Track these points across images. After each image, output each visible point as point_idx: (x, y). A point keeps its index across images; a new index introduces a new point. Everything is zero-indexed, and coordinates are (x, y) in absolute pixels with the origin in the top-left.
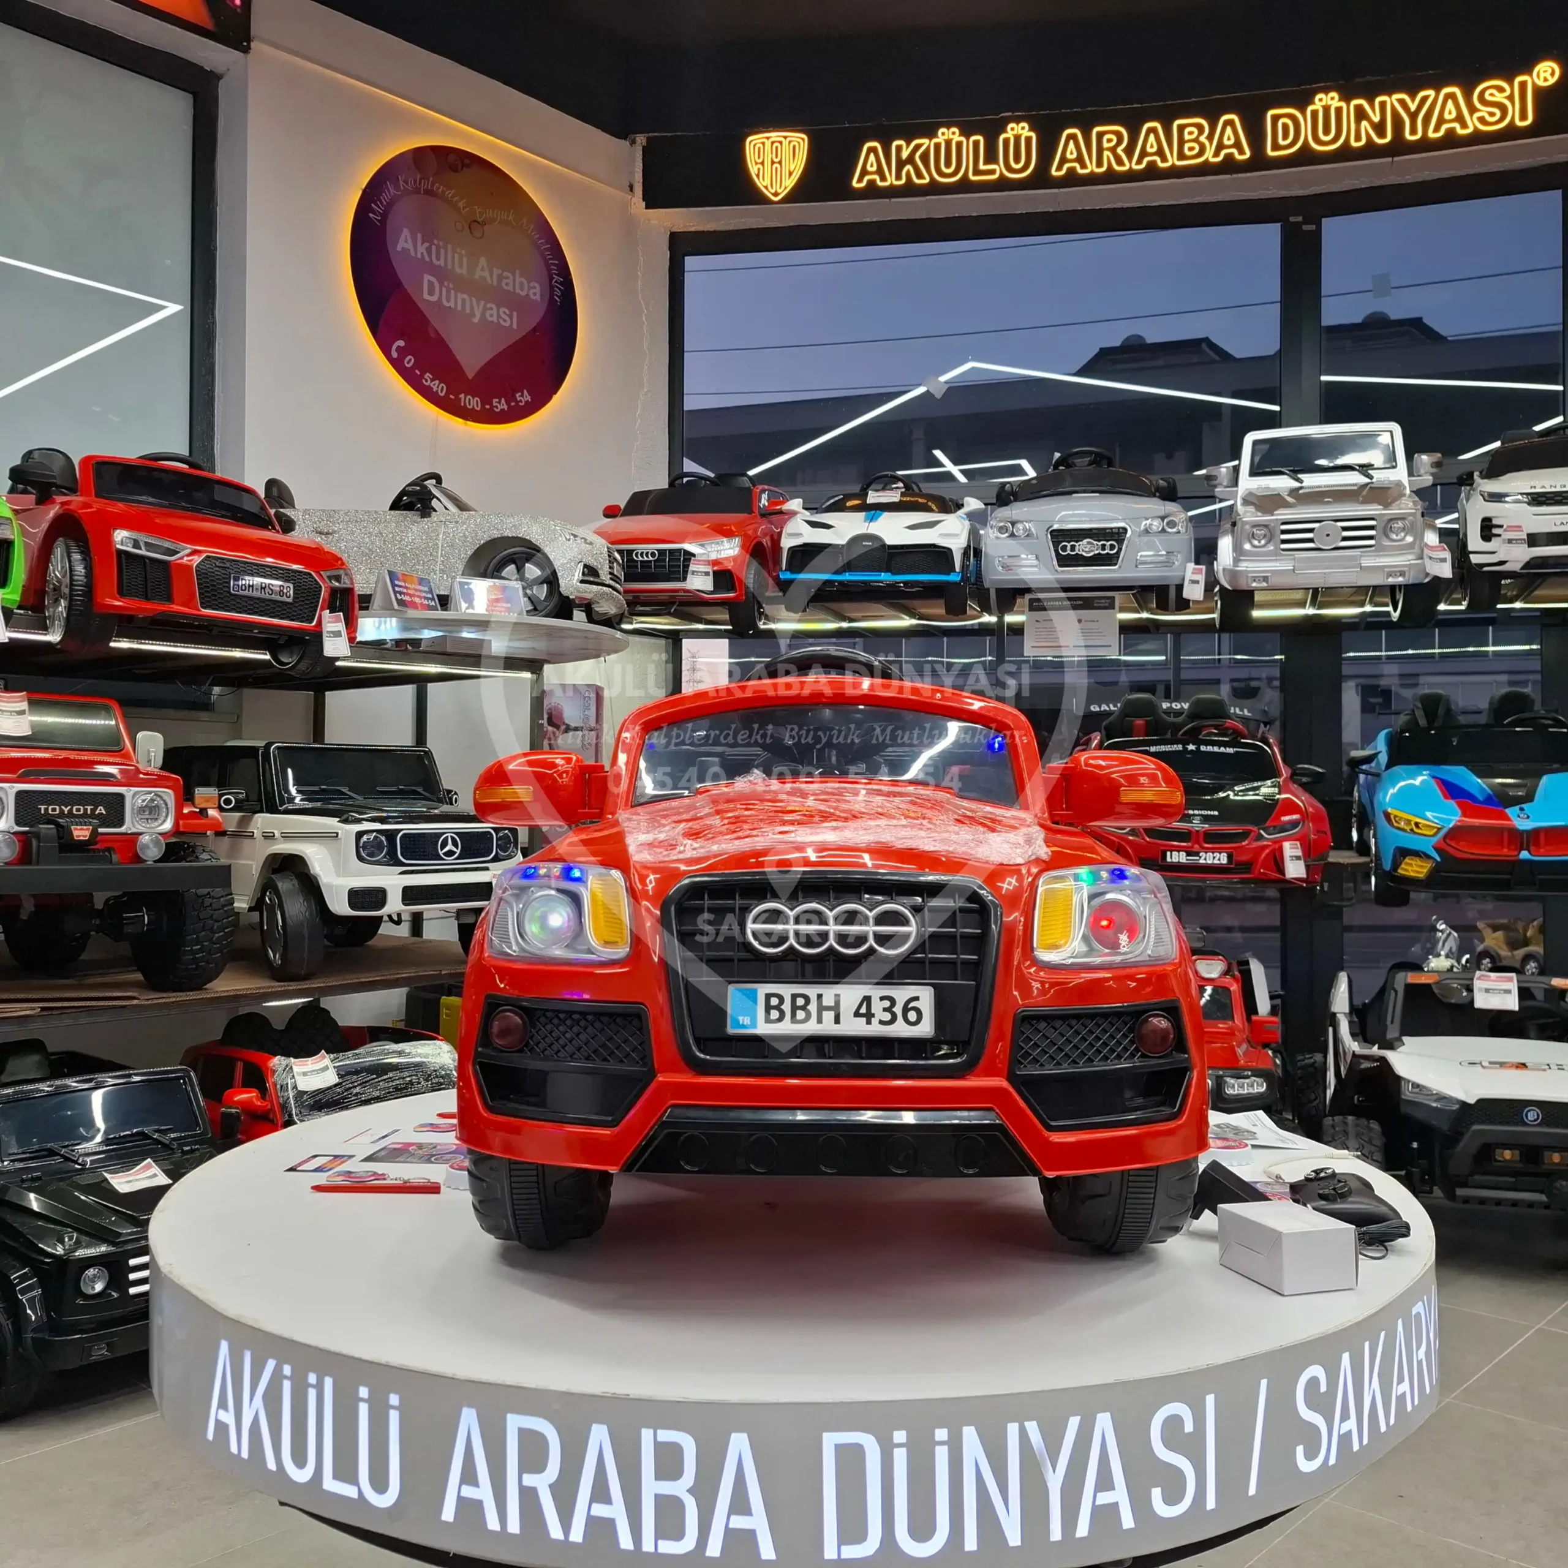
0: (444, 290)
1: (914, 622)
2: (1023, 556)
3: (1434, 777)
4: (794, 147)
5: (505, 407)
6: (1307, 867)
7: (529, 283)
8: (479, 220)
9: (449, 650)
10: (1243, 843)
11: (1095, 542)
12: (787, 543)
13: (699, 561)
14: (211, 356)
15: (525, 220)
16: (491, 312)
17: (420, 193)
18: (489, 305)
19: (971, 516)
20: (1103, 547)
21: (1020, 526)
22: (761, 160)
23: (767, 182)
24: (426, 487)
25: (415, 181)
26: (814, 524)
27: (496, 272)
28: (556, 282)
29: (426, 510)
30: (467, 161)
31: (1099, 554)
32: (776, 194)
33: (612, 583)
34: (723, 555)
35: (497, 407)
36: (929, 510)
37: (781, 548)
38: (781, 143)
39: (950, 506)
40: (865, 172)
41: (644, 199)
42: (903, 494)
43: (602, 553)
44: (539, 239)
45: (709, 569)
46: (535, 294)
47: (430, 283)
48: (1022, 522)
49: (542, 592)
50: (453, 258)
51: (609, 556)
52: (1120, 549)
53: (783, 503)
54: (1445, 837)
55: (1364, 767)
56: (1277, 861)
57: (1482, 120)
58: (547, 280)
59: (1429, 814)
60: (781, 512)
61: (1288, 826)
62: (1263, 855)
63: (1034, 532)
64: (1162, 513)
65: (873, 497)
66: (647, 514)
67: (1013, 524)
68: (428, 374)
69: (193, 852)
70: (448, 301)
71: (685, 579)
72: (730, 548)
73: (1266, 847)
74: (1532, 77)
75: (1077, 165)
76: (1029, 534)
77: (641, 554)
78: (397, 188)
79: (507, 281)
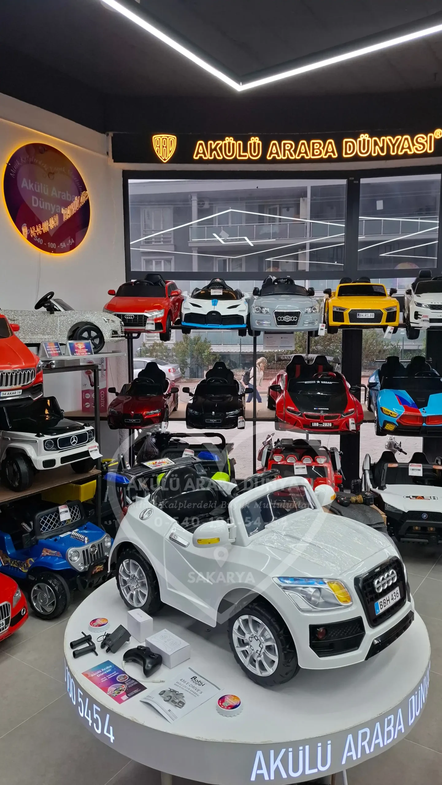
0: (40, 202)
3: (396, 395)
4: (171, 141)
7: (71, 196)
8: (52, 172)
10: (337, 419)
11: (289, 317)
12: (184, 311)
13: (150, 319)
15: (69, 171)
16: (58, 209)
17: (29, 163)
18: (58, 206)
19: (247, 301)
20: (292, 319)
21: (264, 309)
22: (158, 146)
23: (161, 155)
25: (27, 158)
26: (193, 304)
27: (59, 192)
30: (46, 148)
31: (291, 321)
32: (165, 160)
34: (158, 316)
35: (62, 246)
38: (166, 139)
40: (198, 153)
41: (113, 158)
42: (222, 291)
44: (75, 178)
45: (154, 322)
47: (35, 200)
49: (97, 341)
50: (43, 188)
51: (121, 323)
52: (298, 319)
54: (400, 418)
56: (347, 425)
57: (416, 149)
59: (394, 409)
62: (343, 423)
63: (269, 311)
64: (311, 306)
65: (213, 292)
66: (127, 296)
67: (262, 308)
70: (42, 206)
71: (145, 326)
72: (160, 314)
73: (343, 420)
74: (433, 133)
75: (276, 155)
76: (267, 313)
77: (128, 316)
78: (20, 161)
79: (63, 196)
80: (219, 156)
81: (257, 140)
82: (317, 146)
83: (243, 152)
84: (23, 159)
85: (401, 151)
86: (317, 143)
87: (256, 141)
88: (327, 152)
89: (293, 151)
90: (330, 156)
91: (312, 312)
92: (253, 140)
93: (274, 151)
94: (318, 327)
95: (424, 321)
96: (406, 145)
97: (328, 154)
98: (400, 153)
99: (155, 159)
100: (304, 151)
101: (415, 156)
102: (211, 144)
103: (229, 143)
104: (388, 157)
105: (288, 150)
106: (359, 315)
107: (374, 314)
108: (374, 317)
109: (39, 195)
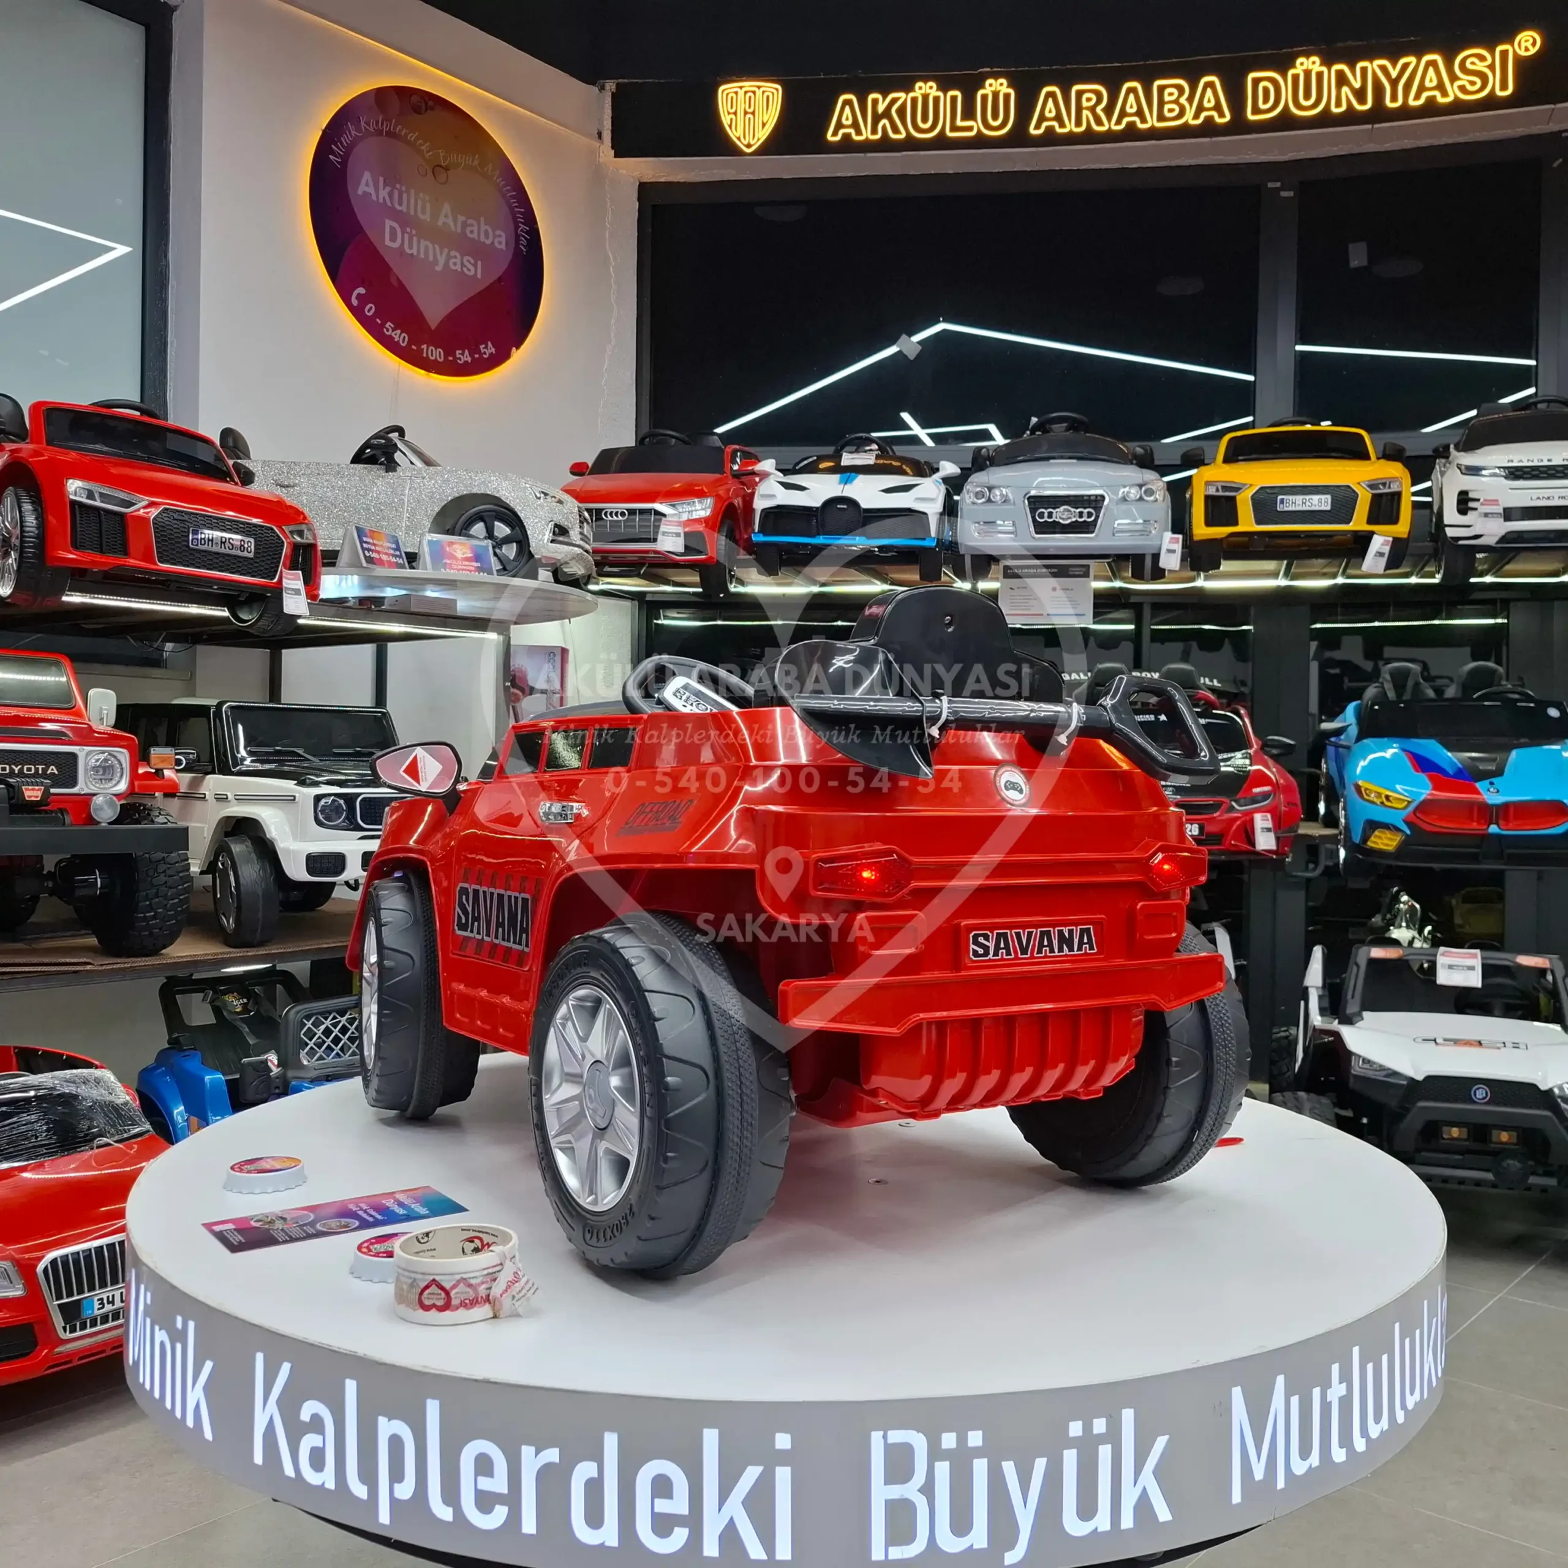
0: (406, 236)
1: (886, 587)
2: (999, 522)
3: (1404, 750)
4: (768, 97)
5: (469, 359)
6: (1278, 839)
7: (494, 231)
8: (443, 164)
9: (413, 609)
10: (1215, 815)
11: (1073, 510)
12: (760, 504)
13: (669, 521)
14: (163, 301)
15: (490, 167)
16: (454, 260)
17: (382, 135)
18: (453, 253)
19: (946, 480)
20: (1081, 515)
21: (997, 492)
22: (733, 110)
23: (740, 133)
24: (391, 440)
25: (377, 122)
26: (787, 486)
27: (461, 218)
28: (522, 231)
29: (391, 465)
30: (431, 103)
31: (1076, 521)
32: (749, 146)
33: (582, 543)
34: (695, 516)
35: (460, 359)
36: (904, 473)
37: (753, 510)
38: (754, 92)
39: (925, 469)
40: (839, 125)
41: (613, 148)
42: (878, 457)
43: (573, 513)
44: (505, 186)
45: (680, 530)
46: (500, 243)
47: (392, 229)
48: (998, 487)
49: (510, 551)
50: (416, 204)
51: (580, 516)
52: (1097, 517)
53: (754, 464)
54: (1414, 812)
55: (1333, 739)
56: (1248, 833)
57: (1462, 89)
58: (512, 226)
59: (1398, 787)
60: (754, 473)
61: (1259, 798)
62: (1234, 827)
63: (1011, 496)
64: (1140, 482)
65: (847, 459)
66: (615, 472)
67: (990, 489)
68: (389, 323)
69: (149, 814)
70: (411, 248)
71: (655, 540)
72: (702, 509)
73: (1237, 818)
74: (1513, 46)
75: (1055, 124)
76: (1006, 501)
77: (611, 514)
78: (358, 129)
79: (471, 228)
80: (896, 130)
81: (1001, 84)
82: (1171, 94)
83: (963, 119)
84: (368, 124)
85: (1417, 97)
86: (1171, 87)
87: (999, 88)
88: (1200, 109)
89: (1103, 110)
90: (1209, 120)
91: (1141, 499)
92: (991, 85)
93: (1050, 112)
94: (1156, 543)
95: (1486, 515)
96: (1431, 81)
97: (1203, 115)
98: (1412, 102)
99: (723, 146)
100: (1134, 110)
101: (1458, 107)
102: (875, 102)
103: (925, 97)
104: (1379, 113)
105: (1087, 108)
106: (1282, 501)
107: (1329, 497)
108: (1329, 508)
109: (404, 221)
